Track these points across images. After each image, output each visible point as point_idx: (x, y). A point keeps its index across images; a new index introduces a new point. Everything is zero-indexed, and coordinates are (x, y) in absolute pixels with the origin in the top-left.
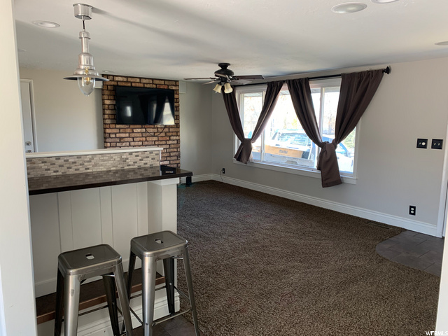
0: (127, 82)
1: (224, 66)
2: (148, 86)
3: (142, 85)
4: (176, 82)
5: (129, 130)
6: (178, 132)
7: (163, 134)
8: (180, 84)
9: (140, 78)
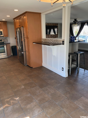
0: (48, 24)
1: (75, 20)
2: (52, 25)
3: (51, 25)
4: (57, 24)
5: (48, 36)
6: (58, 36)
7: (55, 37)
8: (58, 24)
9: (50, 23)
